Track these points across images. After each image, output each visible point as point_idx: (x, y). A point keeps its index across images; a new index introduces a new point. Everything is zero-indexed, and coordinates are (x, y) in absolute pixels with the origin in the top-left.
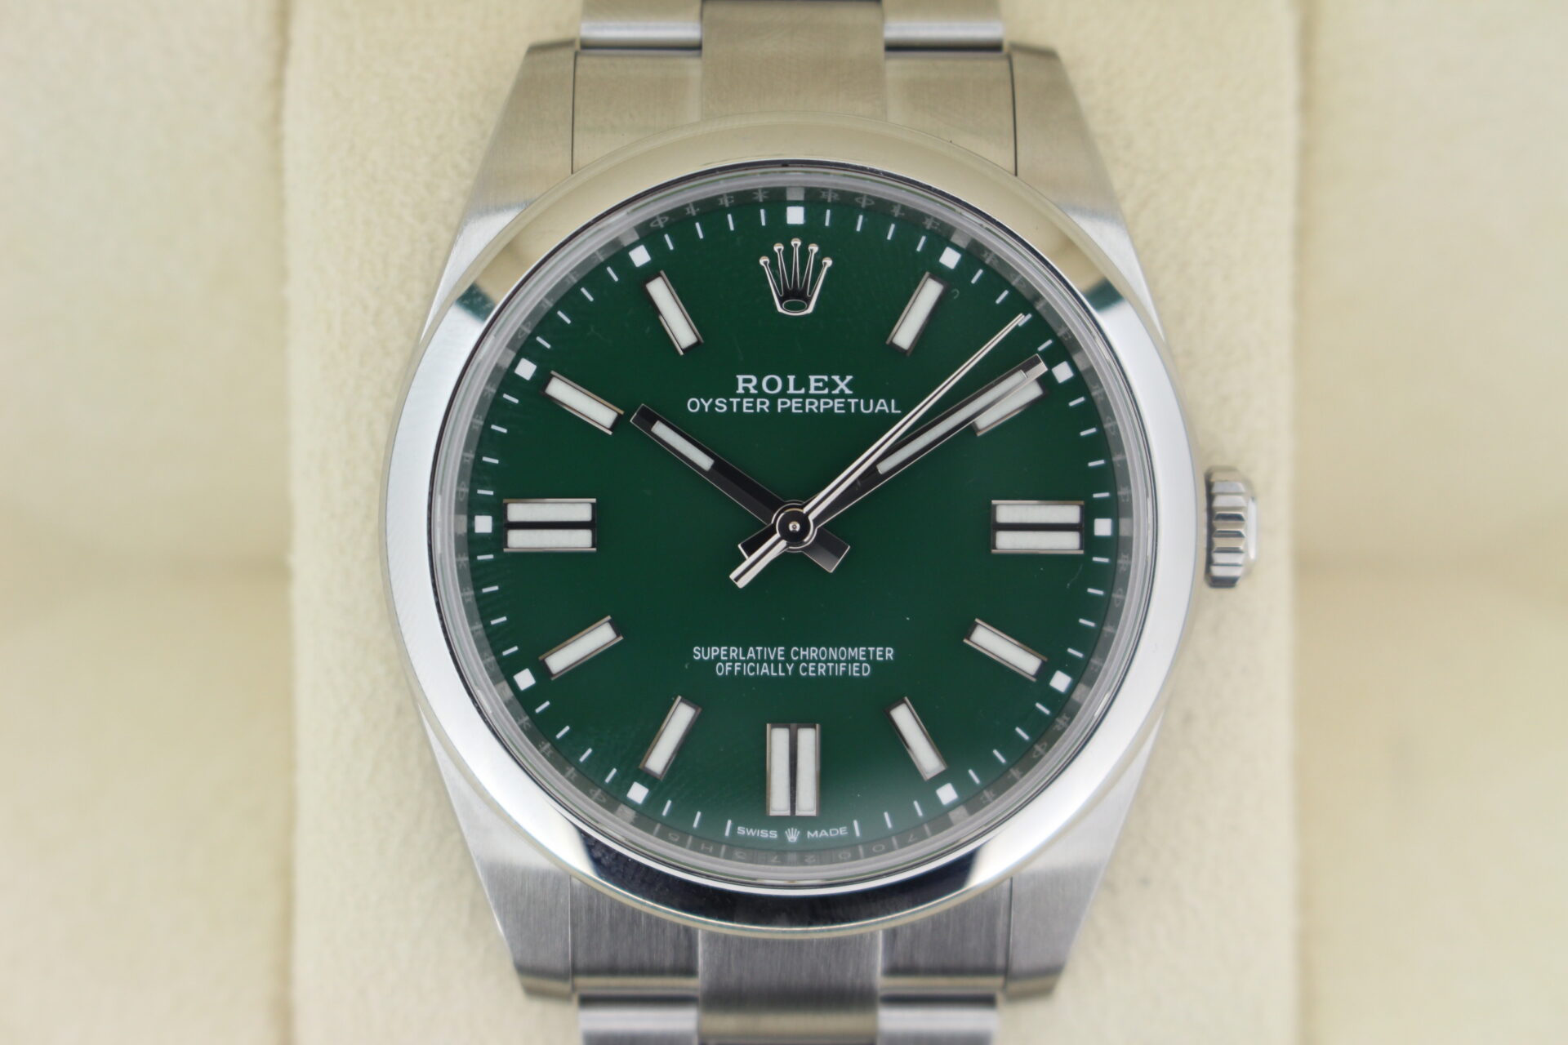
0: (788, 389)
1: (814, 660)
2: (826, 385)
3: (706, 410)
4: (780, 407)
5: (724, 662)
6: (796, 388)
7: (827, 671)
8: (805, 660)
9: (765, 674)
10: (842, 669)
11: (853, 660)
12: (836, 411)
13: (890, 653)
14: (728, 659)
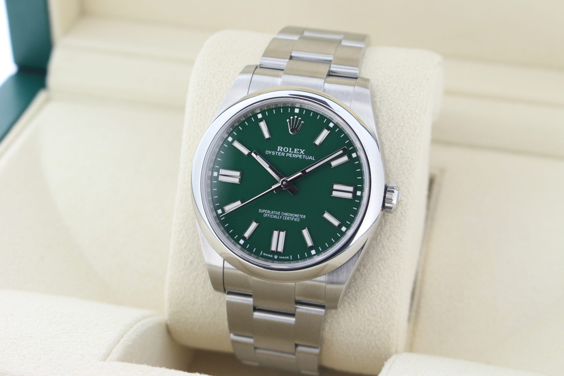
0: (289, 151)
1: (286, 216)
2: (298, 151)
3: (270, 154)
4: (287, 155)
5: (266, 214)
6: (291, 151)
7: (289, 219)
8: (284, 216)
9: (275, 218)
10: (293, 219)
11: (296, 217)
12: (300, 158)
13: (304, 217)
14: (267, 213)
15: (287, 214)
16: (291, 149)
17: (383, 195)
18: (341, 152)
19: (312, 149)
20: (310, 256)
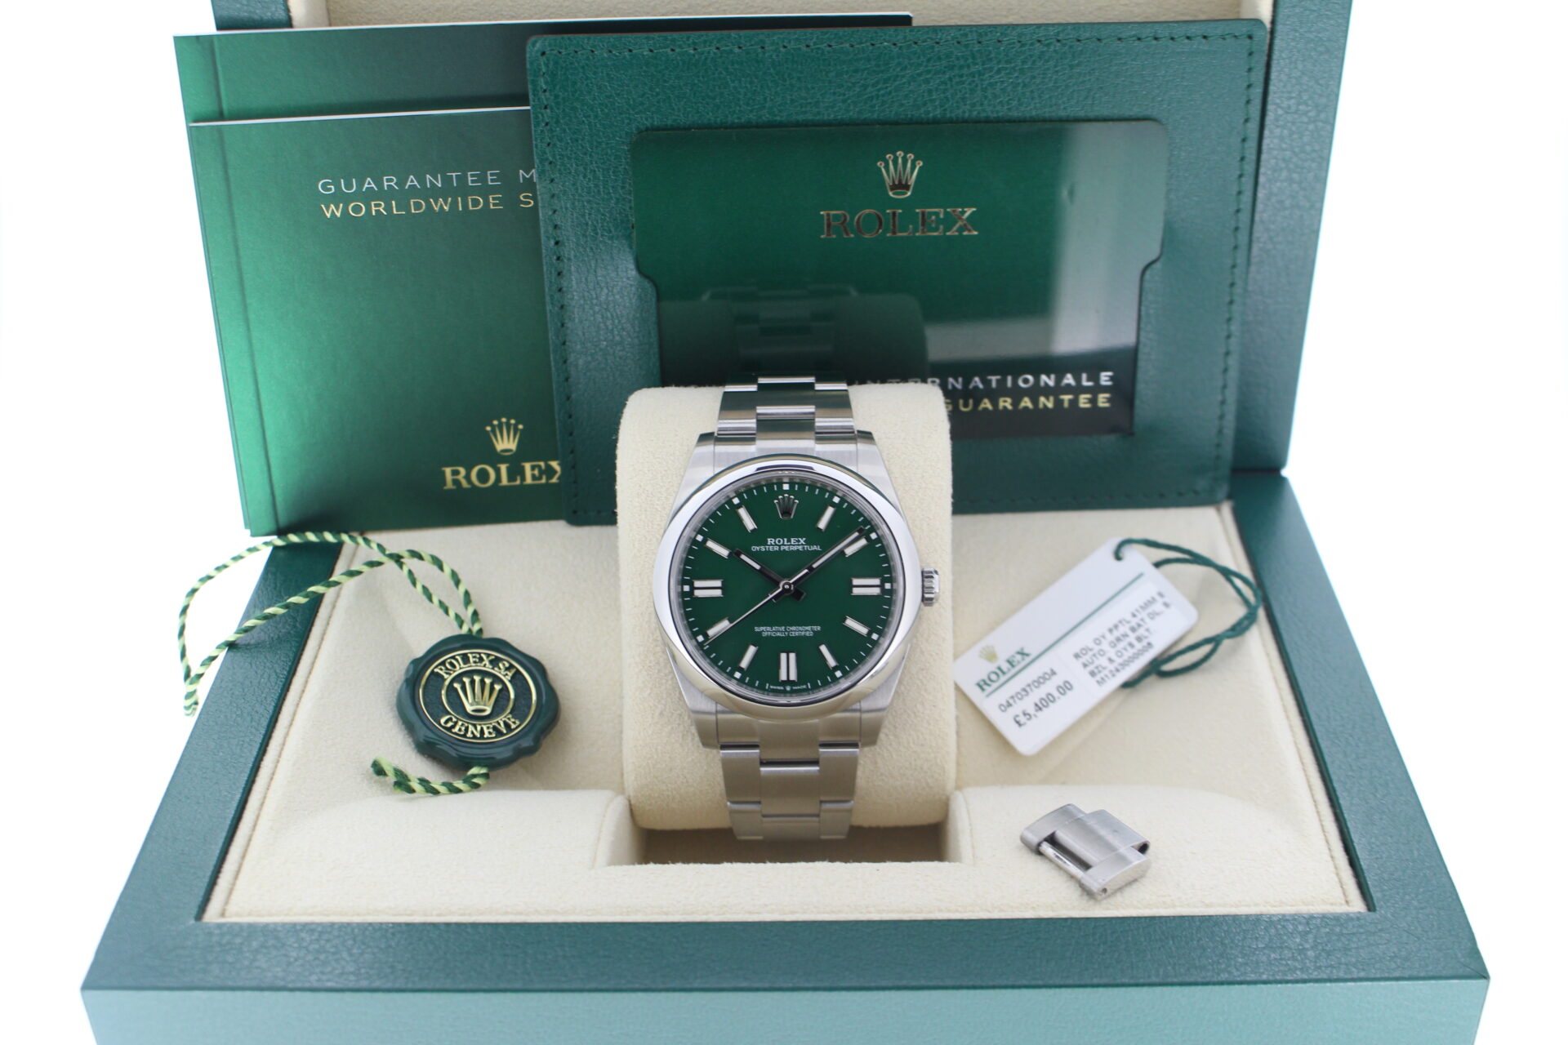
0: (784, 543)
1: (794, 631)
2: (797, 541)
3: (758, 550)
4: (782, 549)
6: (787, 543)
7: (799, 634)
8: (791, 631)
9: (778, 636)
10: (803, 634)
11: (807, 631)
12: (801, 550)
13: (819, 628)
14: (766, 631)
15: (794, 628)
16: (785, 539)
17: (920, 584)
18: (856, 534)
19: (813, 535)
20: (835, 680)
